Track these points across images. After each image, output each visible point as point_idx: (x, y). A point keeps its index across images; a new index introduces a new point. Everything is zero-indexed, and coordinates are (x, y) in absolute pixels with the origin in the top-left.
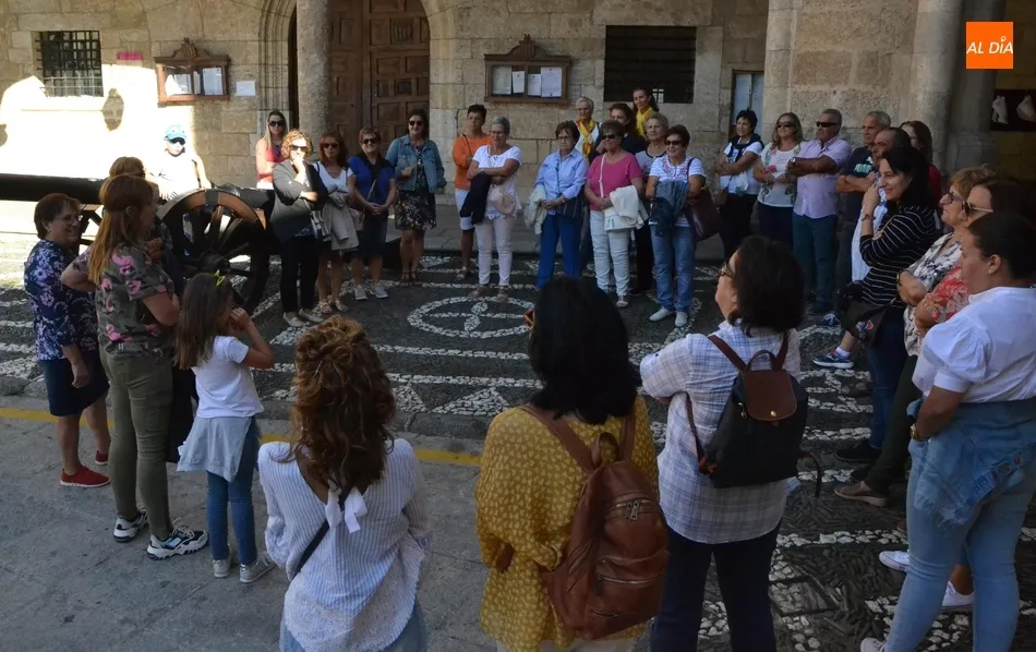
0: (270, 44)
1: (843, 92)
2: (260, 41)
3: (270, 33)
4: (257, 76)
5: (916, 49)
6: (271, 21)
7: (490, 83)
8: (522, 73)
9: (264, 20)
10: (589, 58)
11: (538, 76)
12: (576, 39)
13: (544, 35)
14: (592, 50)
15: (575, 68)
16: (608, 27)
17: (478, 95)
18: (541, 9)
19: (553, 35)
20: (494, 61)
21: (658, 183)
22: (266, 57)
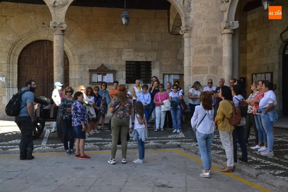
0: (11, 65)
1: (207, 76)
2: (7, 64)
3: (11, 61)
4: (6, 76)
5: (223, 65)
6: (11, 57)
7: (91, 78)
8: (101, 76)
9: (9, 56)
10: (121, 71)
11: (105, 76)
12: (117, 65)
13: (107, 64)
14: (121, 68)
15: (117, 74)
16: (126, 61)
17: (86, 83)
18: (106, 56)
19: (110, 64)
20: (92, 71)
21: (172, 98)
22: (9, 69)
